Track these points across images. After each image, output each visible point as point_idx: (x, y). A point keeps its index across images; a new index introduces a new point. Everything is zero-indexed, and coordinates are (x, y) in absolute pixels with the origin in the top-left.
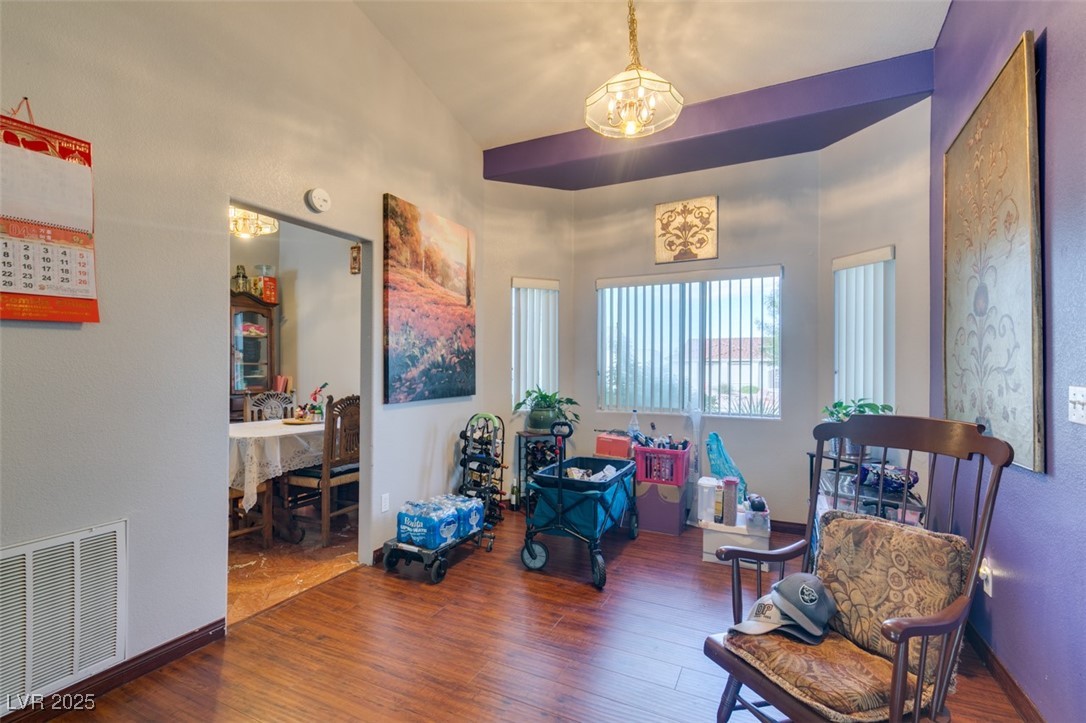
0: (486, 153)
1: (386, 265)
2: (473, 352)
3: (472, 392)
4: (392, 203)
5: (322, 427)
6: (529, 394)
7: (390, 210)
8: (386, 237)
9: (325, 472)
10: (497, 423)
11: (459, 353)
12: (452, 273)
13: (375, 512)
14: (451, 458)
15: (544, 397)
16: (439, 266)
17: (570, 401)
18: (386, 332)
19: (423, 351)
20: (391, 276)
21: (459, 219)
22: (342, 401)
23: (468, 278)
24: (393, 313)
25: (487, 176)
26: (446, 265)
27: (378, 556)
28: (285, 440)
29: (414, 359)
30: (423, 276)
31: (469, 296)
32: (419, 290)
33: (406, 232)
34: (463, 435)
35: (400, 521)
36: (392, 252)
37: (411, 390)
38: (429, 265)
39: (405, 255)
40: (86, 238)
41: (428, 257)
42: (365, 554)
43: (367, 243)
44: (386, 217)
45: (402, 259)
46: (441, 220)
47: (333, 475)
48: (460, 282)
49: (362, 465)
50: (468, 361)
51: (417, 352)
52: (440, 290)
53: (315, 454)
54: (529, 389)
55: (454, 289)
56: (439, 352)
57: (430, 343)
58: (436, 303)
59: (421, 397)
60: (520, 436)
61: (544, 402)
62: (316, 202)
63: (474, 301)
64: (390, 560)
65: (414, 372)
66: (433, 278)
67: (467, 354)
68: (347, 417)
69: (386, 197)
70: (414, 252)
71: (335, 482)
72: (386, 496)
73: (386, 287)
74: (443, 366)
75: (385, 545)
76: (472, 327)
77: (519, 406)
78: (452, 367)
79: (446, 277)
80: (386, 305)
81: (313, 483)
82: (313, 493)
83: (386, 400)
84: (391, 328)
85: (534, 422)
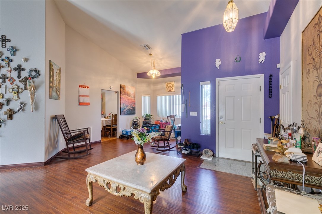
0: (137, 74)
1: (120, 95)
2: (135, 107)
3: (135, 114)
4: (121, 86)
5: (111, 119)
6: (145, 114)
7: (121, 87)
8: (121, 91)
9: (112, 126)
10: (139, 119)
11: (132, 107)
12: (131, 95)
13: (119, 131)
14: (131, 124)
15: (147, 115)
16: (129, 94)
17: (152, 115)
18: (121, 105)
19: (126, 107)
20: (121, 96)
21: (133, 86)
22: (114, 115)
23: (134, 95)
24: (122, 102)
25: (137, 78)
26: (130, 94)
27: (119, 137)
28: (106, 120)
29: (125, 108)
30: (126, 96)
31: (134, 98)
32: (126, 98)
33: (124, 89)
34: (133, 121)
35: (123, 132)
36: (121, 93)
37: (124, 113)
38: (127, 94)
39: (123, 93)
40: (88, 96)
41: (127, 93)
42: (118, 137)
43: (118, 92)
44: (121, 88)
45: (123, 94)
46: (129, 87)
47: (113, 126)
48: (133, 96)
49: (117, 125)
50: (134, 109)
51: (125, 107)
52: (129, 98)
53: (110, 123)
54: (145, 113)
55: (132, 97)
56: (129, 107)
57: (127, 106)
58: (128, 100)
59: (126, 114)
60: (143, 122)
61: (147, 116)
62: (111, 88)
63: (135, 99)
64: (122, 137)
65: (125, 111)
66: (128, 96)
67: (134, 108)
68: (115, 116)
69: (120, 85)
70: (125, 92)
71: (113, 127)
72: (121, 129)
73: (120, 98)
74: (130, 110)
75: (121, 135)
76: (135, 103)
77: (143, 116)
78: (131, 110)
79: (130, 96)
80: (120, 101)
81: (110, 127)
82: (110, 129)
83: (121, 115)
84: (121, 104)
85: (145, 119)
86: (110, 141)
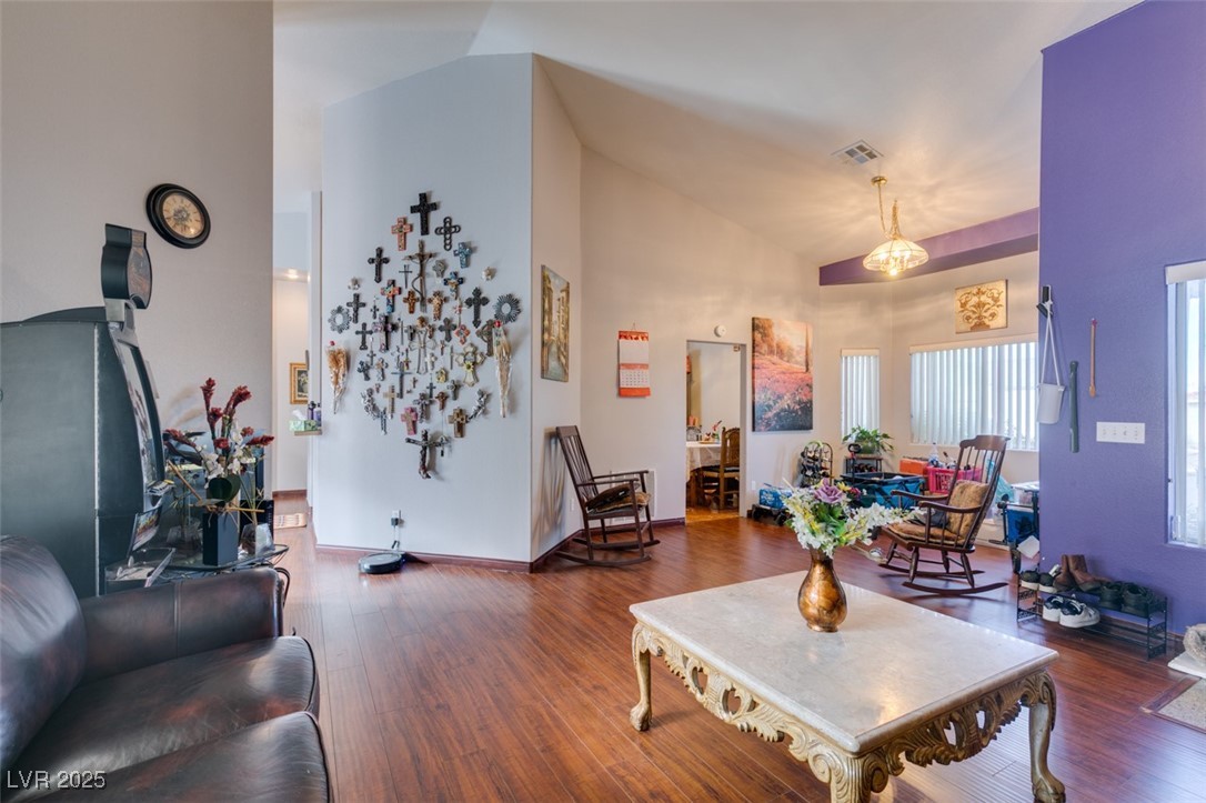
0: (821, 268)
1: (753, 356)
2: (811, 402)
3: (811, 428)
4: (756, 322)
5: (720, 445)
6: (854, 430)
7: (756, 326)
8: (754, 341)
9: (721, 469)
10: (827, 448)
11: (800, 403)
12: (795, 353)
13: (748, 490)
14: (795, 469)
15: (862, 432)
16: (785, 351)
17: (885, 436)
18: (753, 392)
19: (775, 402)
20: (756, 361)
21: (801, 318)
22: (730, 431)
23: (807, 354)
24: (757, 381)
25: (821, 284)
26: (791, 349)
27: (749, 513)
28: (702, 449)
29: (769, 407)
30: (775, 358)
31: (807, 366)
32: (774, 367)
33: (765, 335)
34: (803, 454)
35: (761, 494)
36: (756, 349)
37: (768, 425)
38: (780, 352)
39: (765, 348)
40: (644, 366)
41: (778, 346)
42: (743, 512)
43: (744, 346)
44: (753, 330)
45: (763, 351)
46: (787, 323)
47: (726, 471)
48: (801, 358)
49: (741, 468)
50: (807, 408)
51: (771, 403)
52: (786, 365)
53: (716, 459)
54: (855, 426)
55: (797, 363)
56: (786, 402)
57: (780, 397)
58: (784, 373)
59: (775, 429)
60: (847, 460)
61: (863, 436)
62: (719, 332)
63: (811, 368)
64: (758, 515)
65: (770, 414)
66: (782, 359)
67: (806, 403)
68: (733, 436)
69: (753, 319)
70: (770, 346)
71: (727, 475)
72: (754, 482)
73: (753, 368)
74: (790, 411)
75: (754, 506)
76: (810, 386)
77: (846, 438)
78: (796, 412)
79: (790, 357)
80: (753, 378)
81: (715, 475)
82: (717, 480)
83: (754, 429)
84: (756, 390)
85: (856, 449)
86: (716, 524)
